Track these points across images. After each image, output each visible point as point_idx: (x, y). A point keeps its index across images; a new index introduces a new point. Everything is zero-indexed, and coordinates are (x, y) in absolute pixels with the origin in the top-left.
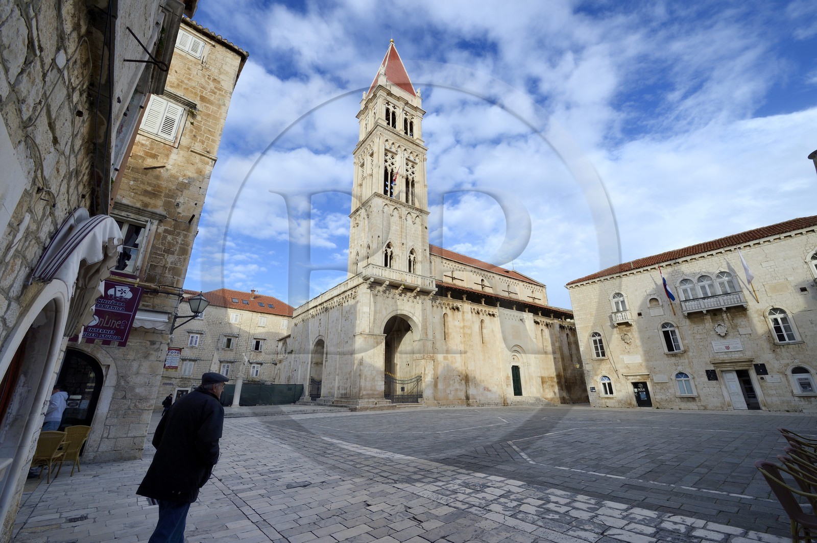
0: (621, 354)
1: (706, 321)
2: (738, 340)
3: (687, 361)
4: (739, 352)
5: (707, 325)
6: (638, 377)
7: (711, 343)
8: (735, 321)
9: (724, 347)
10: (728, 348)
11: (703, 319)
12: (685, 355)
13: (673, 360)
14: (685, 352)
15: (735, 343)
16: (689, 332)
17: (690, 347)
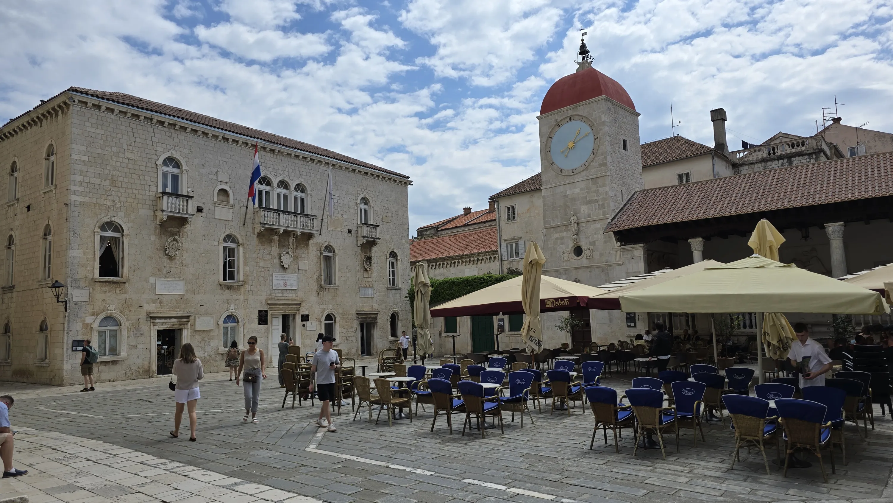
0: (154, 275)
1: (273, 243)
2: (296, 276)
3: (242, 297)
4: (293, 292)
5: (274, 249)
6: (174, 320)
7: (272, 276)
8: (298, 251)
9: (282, 283)
10: (285, 284)
11: (271, 241)
12: (242, 289)
13: (228, 294)
14: (244, 283)
15: (292, 279)
16: (254, 255)
17: (250, 278)
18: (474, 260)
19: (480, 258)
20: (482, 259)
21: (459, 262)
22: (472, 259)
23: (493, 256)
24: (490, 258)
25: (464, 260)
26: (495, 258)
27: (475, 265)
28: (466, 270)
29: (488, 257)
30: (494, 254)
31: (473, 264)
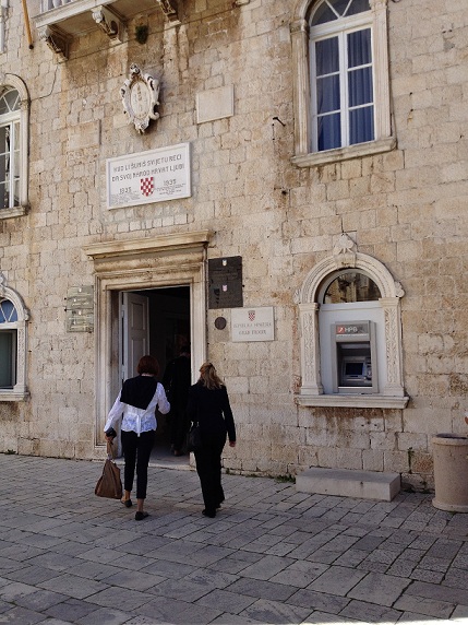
3: (24, 249)
7: (103, 169)
14: (27, 209)
15: (173, 164)
17: (44, 189)
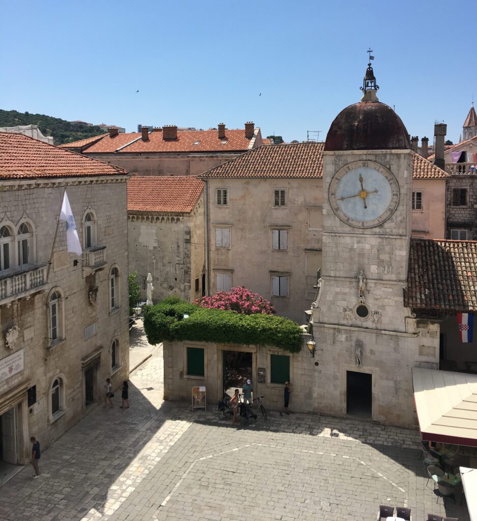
18: (152, 218)
19: (160, 218)
20: (163, 219)
21: (133, 217)
22: (150, 217)
23: (175, 218)
24: (172, 219)
25: (140, 217)
26: (178, 220)
27: (154, 224)
28: (142, 227)
29: (170, 218)
30: (177, 216)
31: (152, 222)
